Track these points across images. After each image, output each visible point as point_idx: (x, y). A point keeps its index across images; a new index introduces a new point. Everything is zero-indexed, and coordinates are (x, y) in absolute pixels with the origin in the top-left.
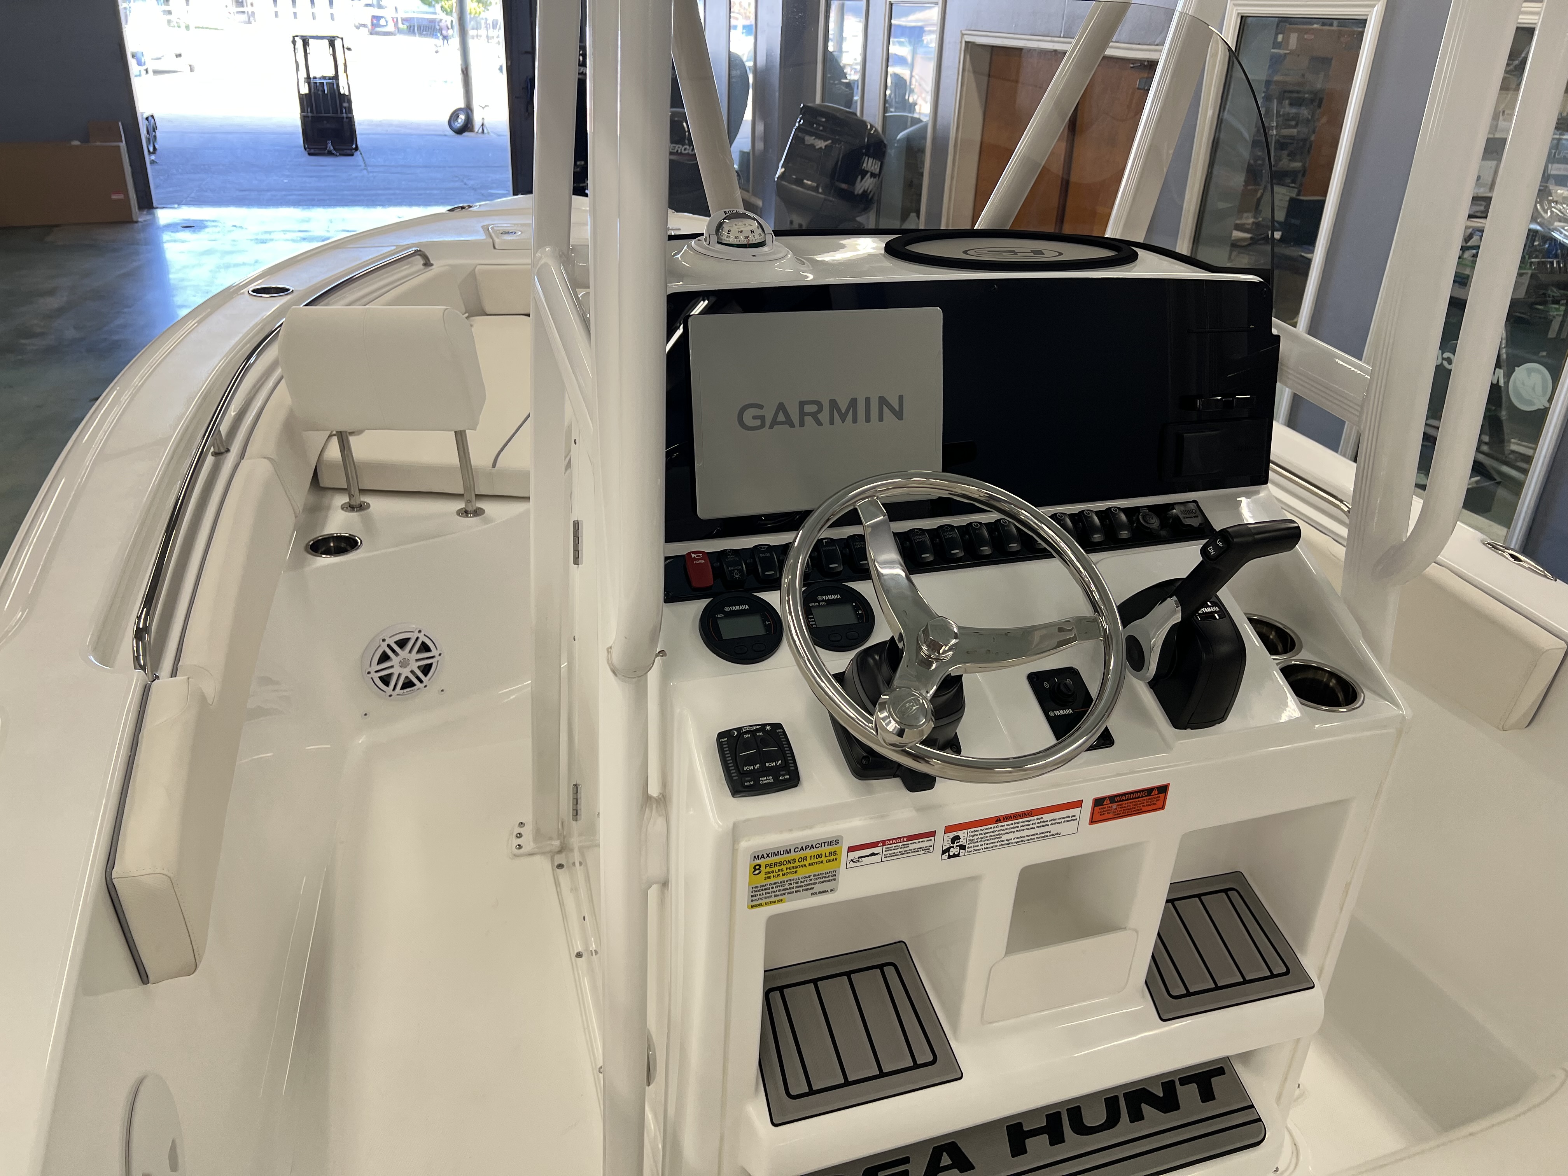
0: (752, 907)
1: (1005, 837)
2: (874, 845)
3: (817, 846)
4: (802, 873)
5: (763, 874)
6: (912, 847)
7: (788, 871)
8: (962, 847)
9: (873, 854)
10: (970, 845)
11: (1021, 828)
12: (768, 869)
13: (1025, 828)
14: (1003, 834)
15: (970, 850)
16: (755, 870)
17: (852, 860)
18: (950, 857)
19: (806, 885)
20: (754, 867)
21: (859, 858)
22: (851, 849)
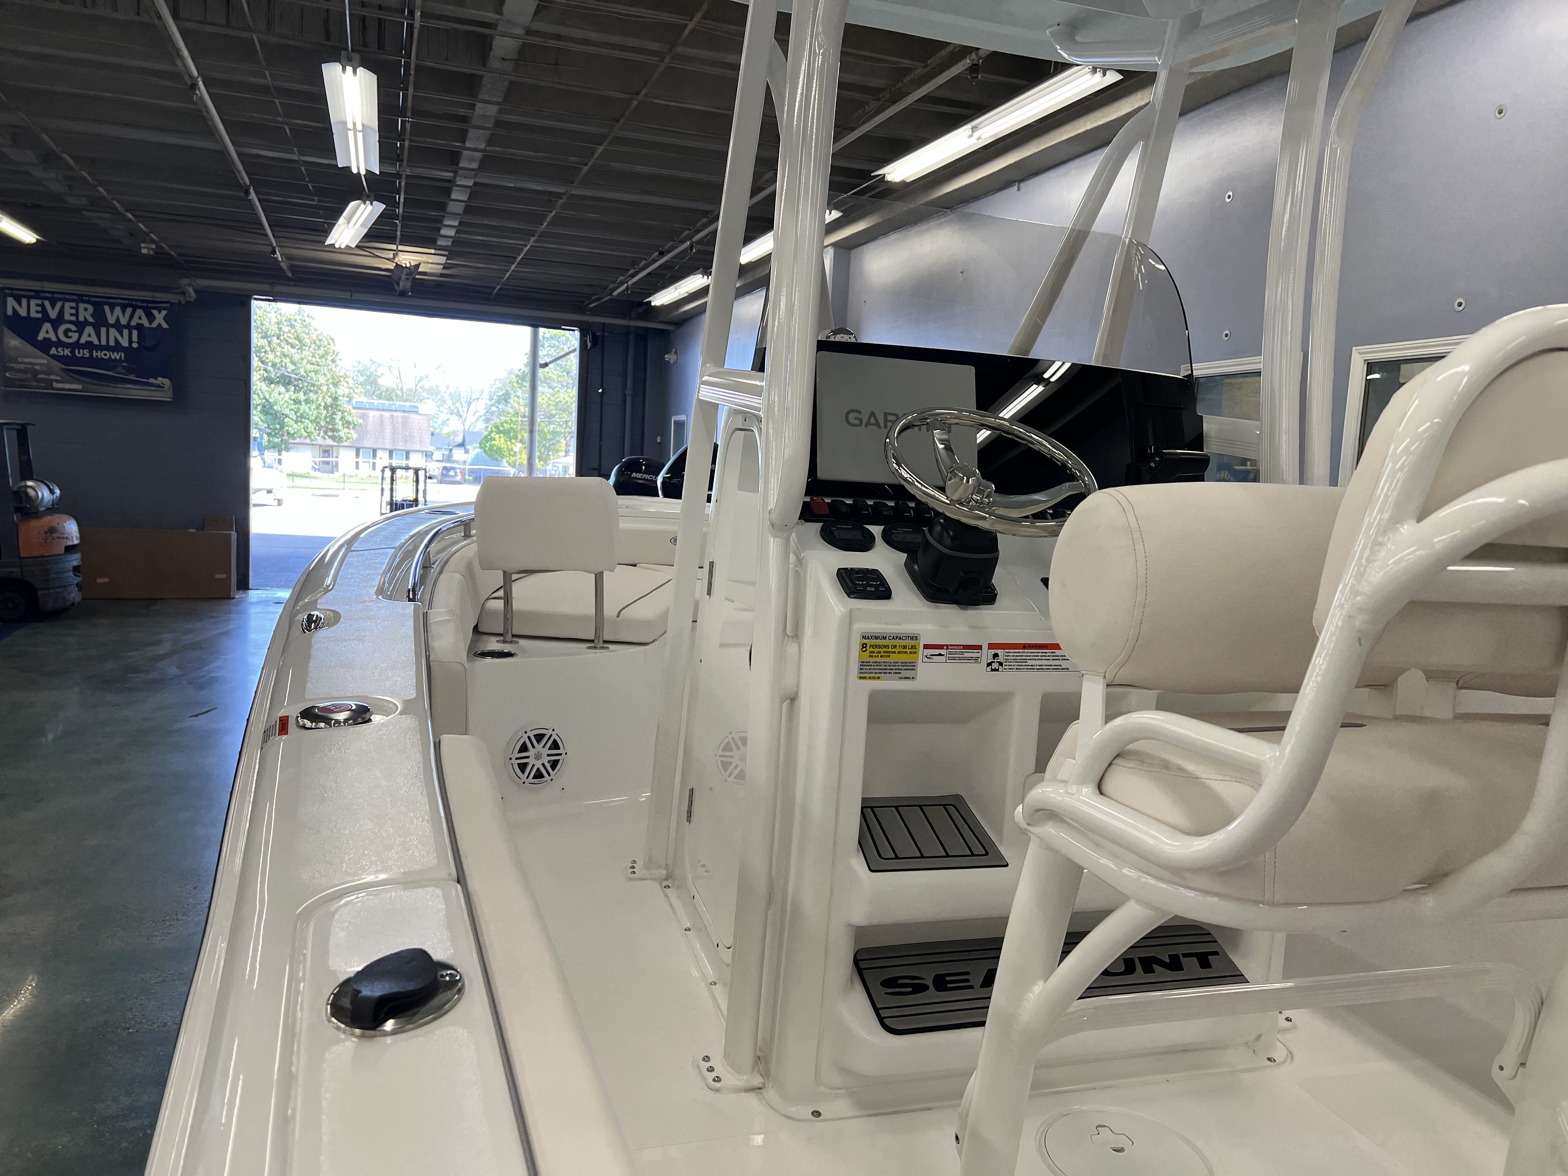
0: (860, 678)
1: (1030, 663)
2: (941, 647)
3: (904, 638)
4: (893, 658)
5: (868, 651)
6: (966, 655)
7: (884, 654)
8: (1001, 664)
9: (940, 655)
10: (1006, 664)
11: (1041, 658)
12: (872, 649)
13: (1044, 658)
14: (1029, 660)
15: (1006, 667)
16: (863, 647)
17: (926, 656)
18: (992, 670)
19: (896, 669)
20: (863, 645)
21: (931, 655)
22: (926, 647)
